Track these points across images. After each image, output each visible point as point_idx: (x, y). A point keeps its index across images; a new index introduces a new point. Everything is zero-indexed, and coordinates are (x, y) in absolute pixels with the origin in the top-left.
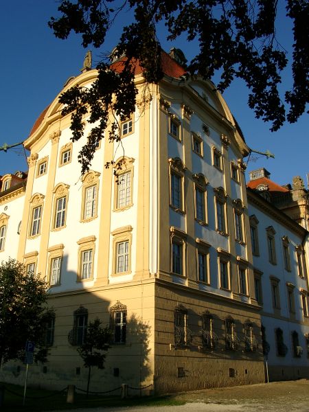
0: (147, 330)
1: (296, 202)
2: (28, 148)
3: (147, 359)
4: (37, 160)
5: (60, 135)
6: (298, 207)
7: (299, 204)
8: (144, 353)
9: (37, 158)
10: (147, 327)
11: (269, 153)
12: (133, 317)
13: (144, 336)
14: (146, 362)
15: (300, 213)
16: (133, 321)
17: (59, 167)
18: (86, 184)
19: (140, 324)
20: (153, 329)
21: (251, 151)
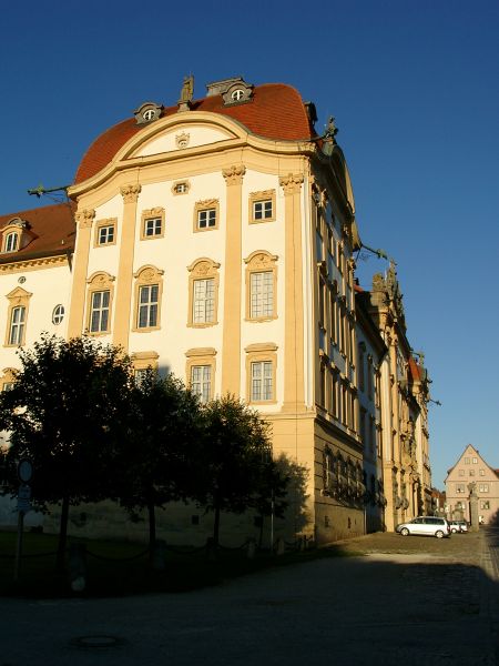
0: (305, 473)
1: (376, 308)
2: (74, 197)
3: (305, 507)
4: (95, 220)
5: (140, 192)
6: (377, 314)
7: (381, 311)
8: (302, 498)
9: (94, 216)
10: (304, 469)
11: (382, 252)
12: (283, 456)
13: (301, 480)
14: (303, 510)
15: (379, 323)
16: (283, 461)
17: (141, 240)
18: (195, 274)
19: (293, 466)
20: (312, 473)
21: (362, 245)
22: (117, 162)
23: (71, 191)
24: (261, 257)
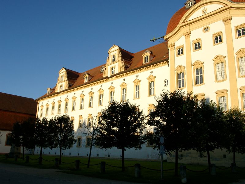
2: (167, 40)
4: (175, 47)
5: (191, 34)
9: (175, 46)
17: (193, 52)
18: (216, 62)
22: (181, 24)
23: (165, 38)
24: (242, 51)
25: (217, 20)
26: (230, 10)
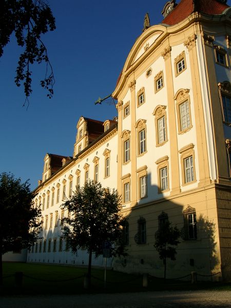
0: (213, 227)
2: (116, 98)
3: (215, 251)
4: (123, 106)
5: (135, 83)
8: (212, 246)
9: (123, 104)
10: (212, 224)
12: (201, 217)
13: (211, 232)
14: (214, 253)
16: (202, 220)
18: (158, 117)
19: (207, 222)
20: (217, 226)
22: (124, 74)
24: (181, 93)
25: (157, 57)
26: (168, 38)
